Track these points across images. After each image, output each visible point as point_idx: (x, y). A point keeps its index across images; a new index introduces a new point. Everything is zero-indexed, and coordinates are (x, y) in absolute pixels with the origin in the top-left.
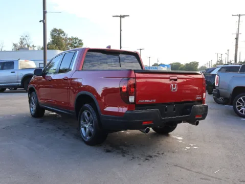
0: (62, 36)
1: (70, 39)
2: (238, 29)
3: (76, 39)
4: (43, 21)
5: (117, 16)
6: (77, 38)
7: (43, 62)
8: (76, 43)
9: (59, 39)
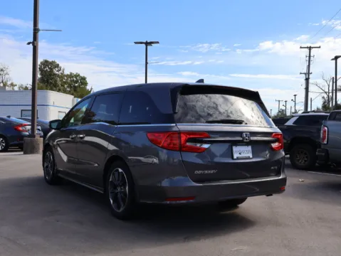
0: (55, 71)
1: (67, 76)
2: (309, 66)
3: (77, 76)
4: (33, 43)
5: (141, 43)
6: (79, 75)
7: (30, 108)
8: (77, 82)
9: (50, 75)
